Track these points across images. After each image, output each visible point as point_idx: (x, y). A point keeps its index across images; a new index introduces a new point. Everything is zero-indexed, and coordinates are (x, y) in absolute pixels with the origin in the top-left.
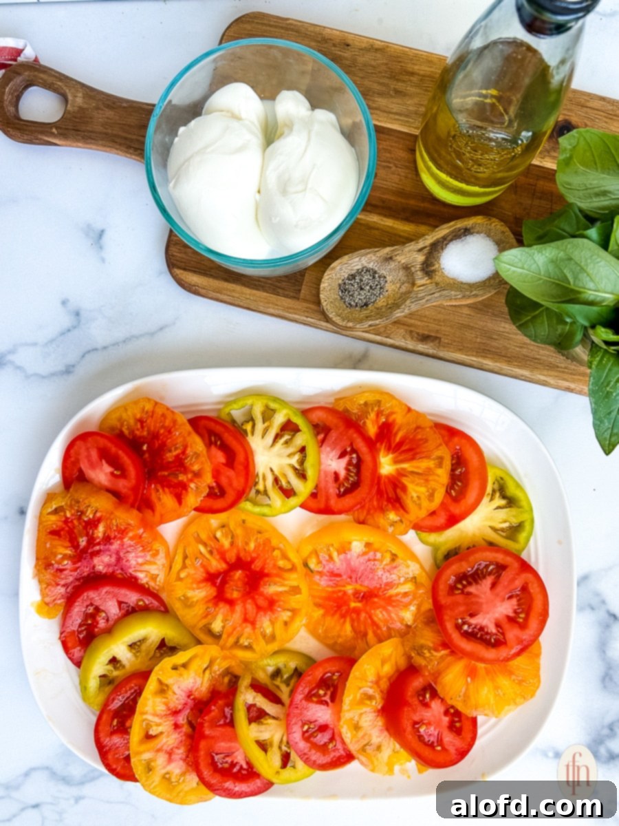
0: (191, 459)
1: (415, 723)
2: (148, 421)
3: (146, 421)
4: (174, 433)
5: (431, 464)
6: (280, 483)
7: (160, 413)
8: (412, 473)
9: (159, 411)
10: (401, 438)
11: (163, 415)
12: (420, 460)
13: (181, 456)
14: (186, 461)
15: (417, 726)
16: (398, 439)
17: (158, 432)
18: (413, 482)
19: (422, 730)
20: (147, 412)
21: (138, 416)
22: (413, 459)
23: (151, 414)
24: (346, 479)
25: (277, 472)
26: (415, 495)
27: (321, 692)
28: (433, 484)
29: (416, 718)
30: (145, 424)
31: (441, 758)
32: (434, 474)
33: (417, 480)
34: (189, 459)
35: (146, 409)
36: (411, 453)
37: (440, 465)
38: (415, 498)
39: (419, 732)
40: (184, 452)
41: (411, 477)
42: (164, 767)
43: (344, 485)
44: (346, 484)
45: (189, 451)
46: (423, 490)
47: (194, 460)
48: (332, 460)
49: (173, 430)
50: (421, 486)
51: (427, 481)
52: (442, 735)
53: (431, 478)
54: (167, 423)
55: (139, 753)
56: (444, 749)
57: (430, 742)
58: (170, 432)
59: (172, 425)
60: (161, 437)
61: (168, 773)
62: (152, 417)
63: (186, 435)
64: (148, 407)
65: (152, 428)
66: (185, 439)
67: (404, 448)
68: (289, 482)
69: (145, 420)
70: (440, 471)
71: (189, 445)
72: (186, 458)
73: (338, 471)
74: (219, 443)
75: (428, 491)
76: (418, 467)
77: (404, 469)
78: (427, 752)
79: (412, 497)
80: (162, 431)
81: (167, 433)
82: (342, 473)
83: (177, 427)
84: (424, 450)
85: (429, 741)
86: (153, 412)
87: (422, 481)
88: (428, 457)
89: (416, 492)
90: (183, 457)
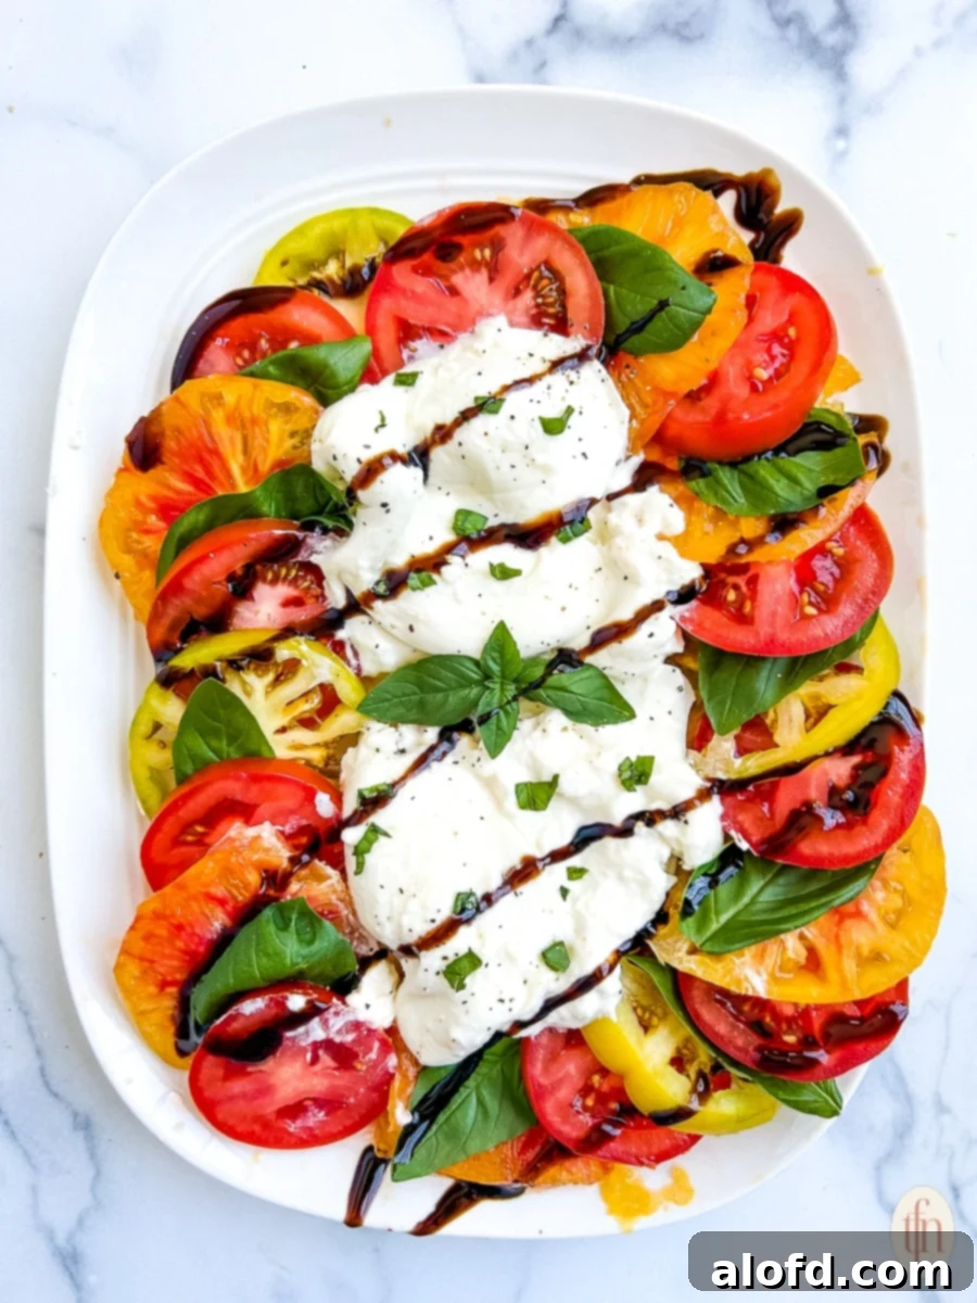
0: (236, 887)
1: (754, 388)
2: (162, 970)
3: (162, 974)
4: (182, 920)
5: (218, 416)
6: (307, 715)
7: (142, 944)
8: (246, 451)
9: (139, 946)
10: (184, 481)
11: (148, 938)
12: (216, 438)
13: (229, 908)
14: (240, 898)
15: (760, 386)
16: (185, 487)
17: (185, 952)
18: (265, 450)
19: (763, 374)
20: (144, 972)
21: (153, 989)
22: (216, 453)
23: (146, 964)
24: (294, 582)
25: (284, 721)
26: (289, 443)
27: (731, 596)
28: (258, 409)
29: (743, 391)
30: (169, 978)
31: (810, 321)
32: (237, 408)
33: (258, 442)
34: (235, 892)
35: (136, 972)
36: (207, 456)
37: (218, 399)
38: (295, 441)
39: (770, 379)
40: (222, 902)
41: (254, 456)
42: (872, 926)
43: (308, 588)
44: (306, 584)
45: (219, 891)
46: (275, 428)
47: (236, 882)
48: (257, 613)
49: (175, 922)
50: (268, 431)
51: (254, 421)
52: (763, 335)
53: (247, 414)
54: (162, 930)
55: (844, 982)
56: (791, 321)
57: (785, 352)
58: (180, 928)
59: (164, 923)
60: (193, 947)
61: (884, 919)
62: (152, 962)
63: (184, 895)
64: (133, 969)
65: (175, 963)
66: (194, 898)
67: (200, 473)
68: (306, 695)
69: (160, 977)
70: (230, 399)
71: (204, 890)
72: (234, 898)
73: (279, 601)
74: (200, 829)
75: (275, 416)
76: (232, 439)
77: (244, 470)
78: (806, 353)
79: (295, 447)
80: (180, 944)
81: (183, 934)
82: (284, 591)
83: (168, 912)
84: (195, 434)
85: (783, 355)
86: (142, 959)
87: (257, 430)
88: (207, 423)
89: (281, 440)
90: (231, 904)
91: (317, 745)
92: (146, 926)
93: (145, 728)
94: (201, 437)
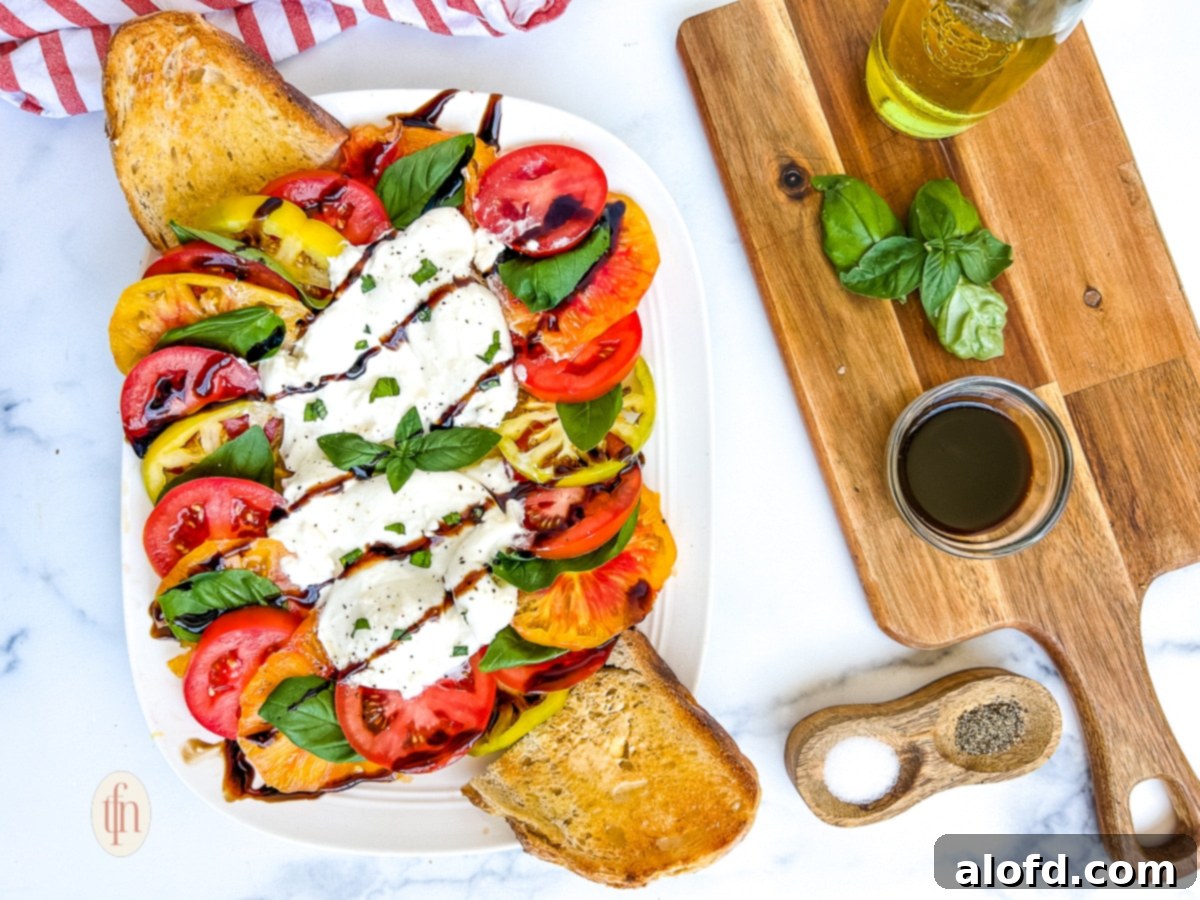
2: (627, 263)
3: (627, 259)
4: (611, 297)
5: (584, 619)
6: (539, 430)
7: (639, 280)
10: (615, 582)
11: (634, 285)
13: (579, 305)
14: (572, 312)
17: (612, 276)
18: (555, 600)
20: (640, 262)
21: (635, 249)
22: (588, 599)
23: (637, 267)
24: (544, 518)
25: (550, 428)
26: (539, 603)
28: (555, 625)
30: (623, 257)
32: (569, 626)
33: (559, 605)
34: (575, 316)
35: (644, 261)
36: (595, 596)
37: (582, 632)
40: (584, 310)
41: (563, 597)
43: (535, 514)
44: (536, 517)
45: (586, 317)
46: (546, 613)
48: (569, 498)
50: (551, 611)
51: (559, 617)
53: (563, 622)
54: (624, 289)
58: (613, 292)
59: (622, 295)
60: (604, 279)
62: (634, 269)
63: (608, 314)
64: (647, 264)
65: (618, 268)
66: (601, 312)
67: (602, 586)
68: (537, 444)
69: (630, 258)
70: (573, 632)
71: (595, 317)
73: (553, 506)
74: (603, 355)
75: (544, 621)
76: (577, 606)
77: (572, 587)
79: (534, 601)
80: (614, 281)
81: (610, 287)
82: (551, 512)
86: (640, 271)
87: (558, 612)
88: (593, 617)
89: (543, 605)
90: (578, 309)
91: (531, 411)
92: (636, 292)
93: (644, 421)
94: (598, 608)
